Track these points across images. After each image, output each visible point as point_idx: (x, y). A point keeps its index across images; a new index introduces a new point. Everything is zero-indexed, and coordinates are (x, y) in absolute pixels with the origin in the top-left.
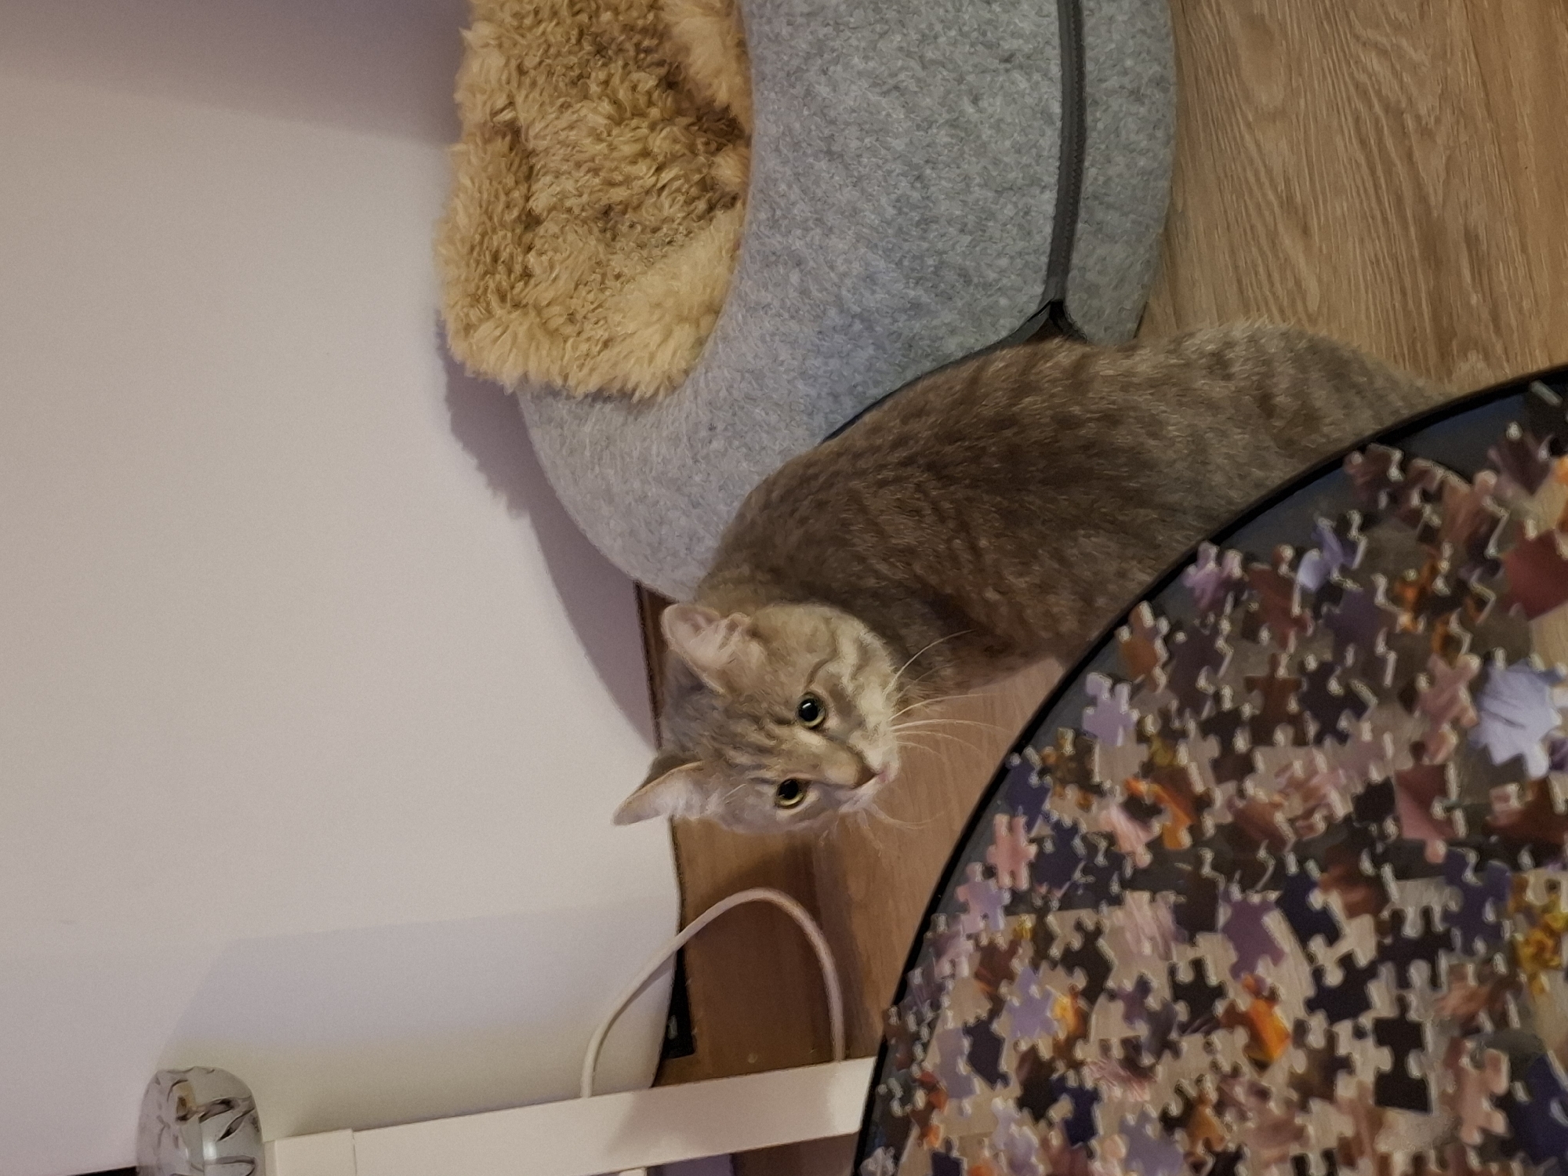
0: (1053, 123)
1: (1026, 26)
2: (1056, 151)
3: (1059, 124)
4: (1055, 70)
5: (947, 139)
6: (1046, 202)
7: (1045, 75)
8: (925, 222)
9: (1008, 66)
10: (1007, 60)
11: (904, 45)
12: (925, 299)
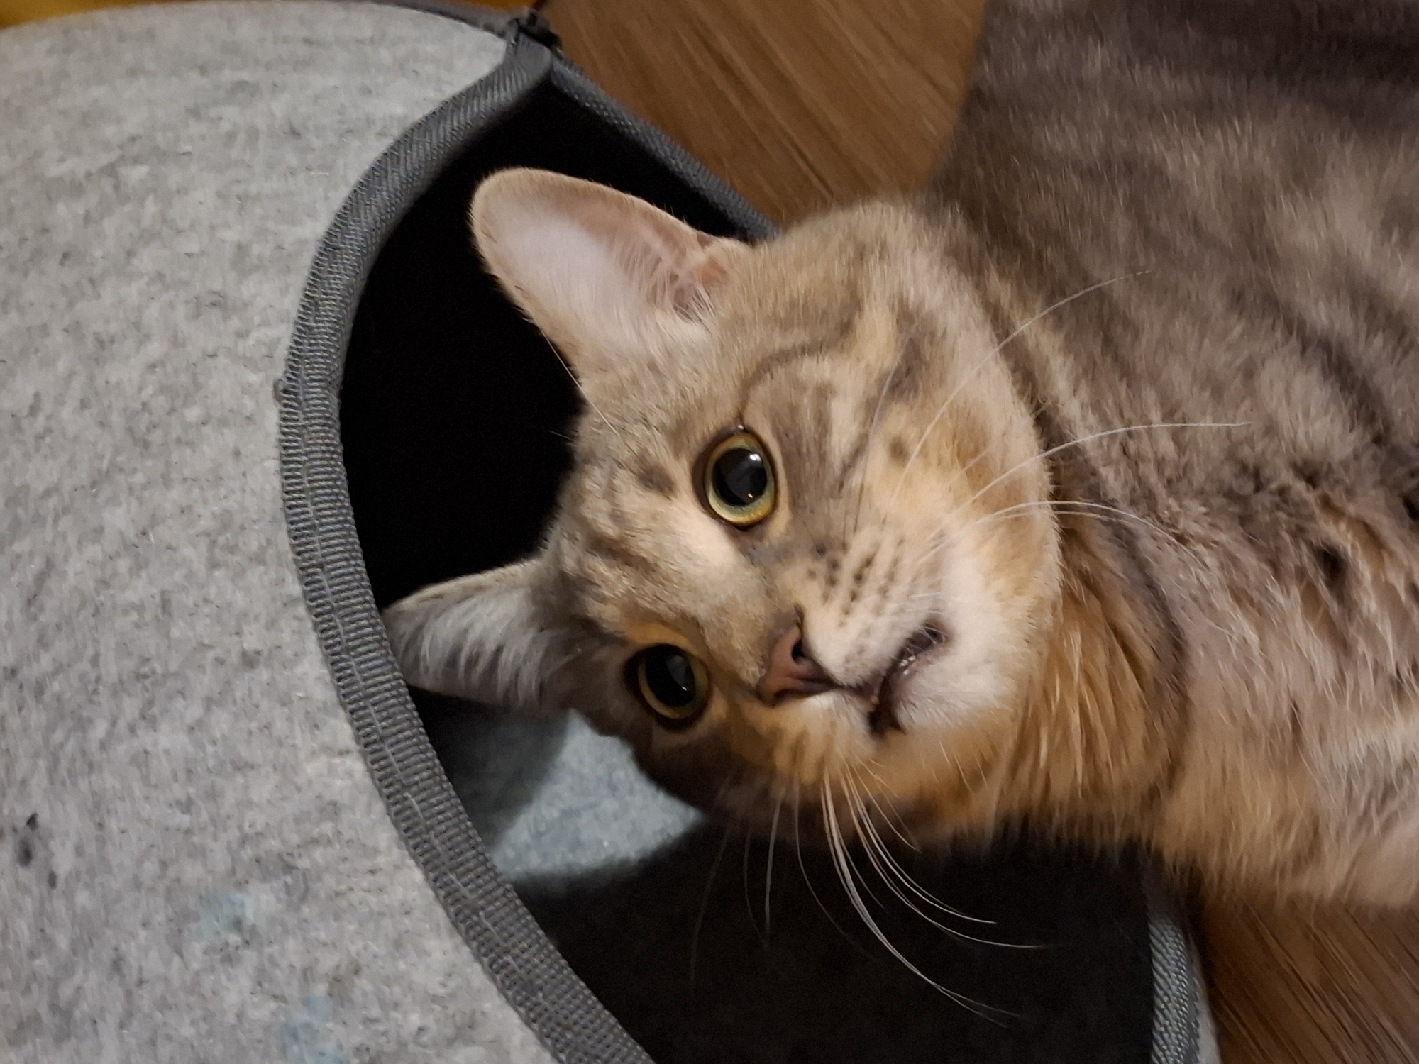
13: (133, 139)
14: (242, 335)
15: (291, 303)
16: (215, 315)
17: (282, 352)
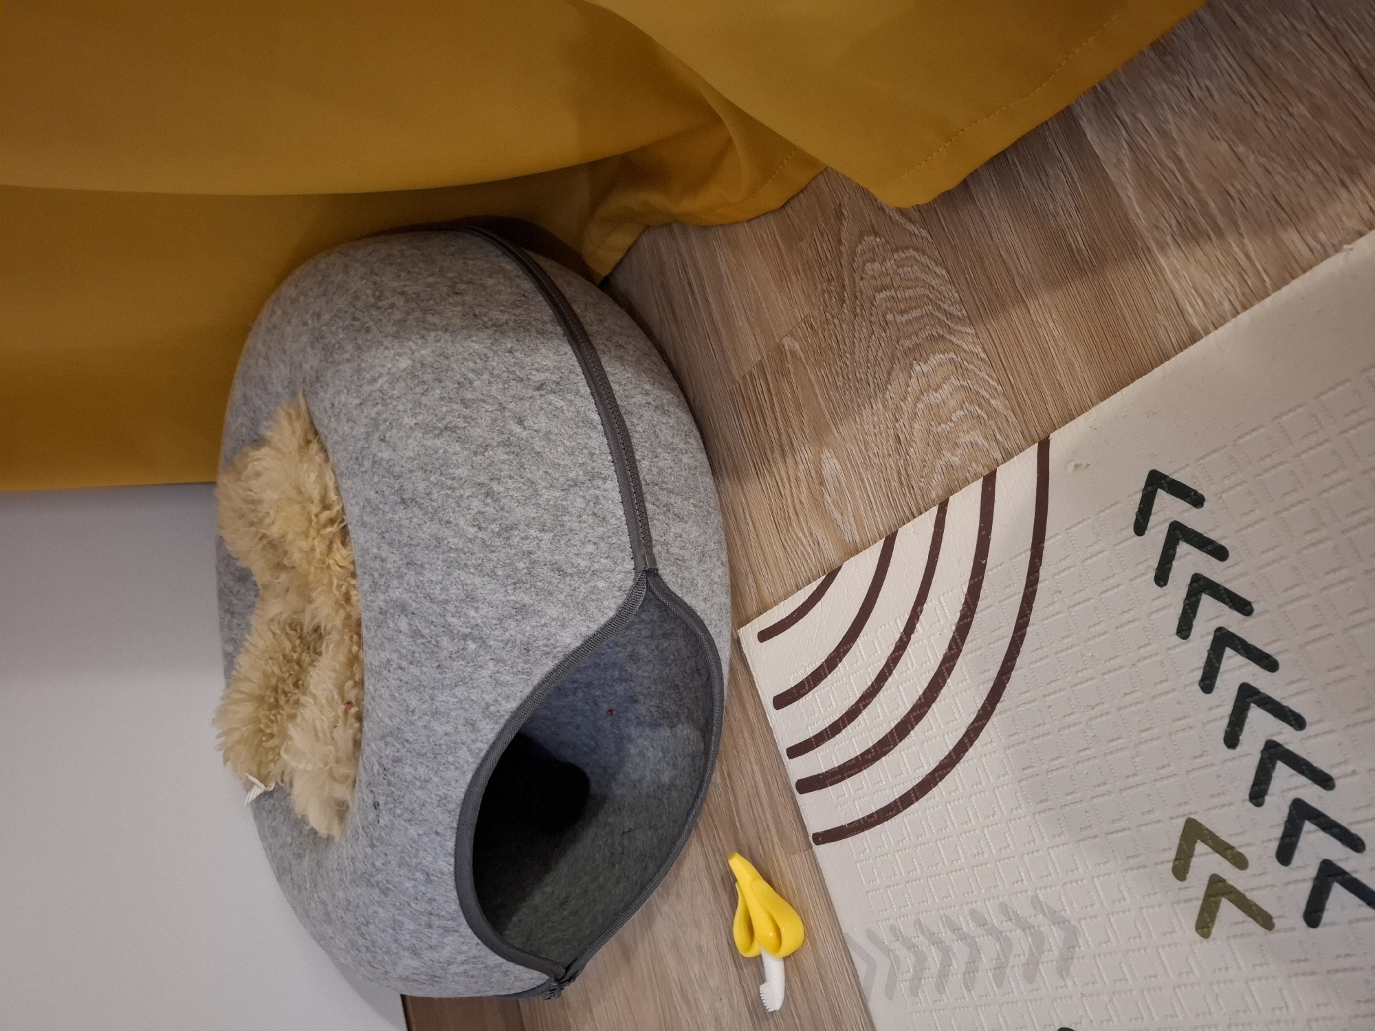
8: (506, 531)
9: (542, 392)
10: (540, 388)
11: (445, 396)
13: (477, 625)
14: (474, 741)
15: (491, 737)
16: (469, 728)
17: (482, 754)
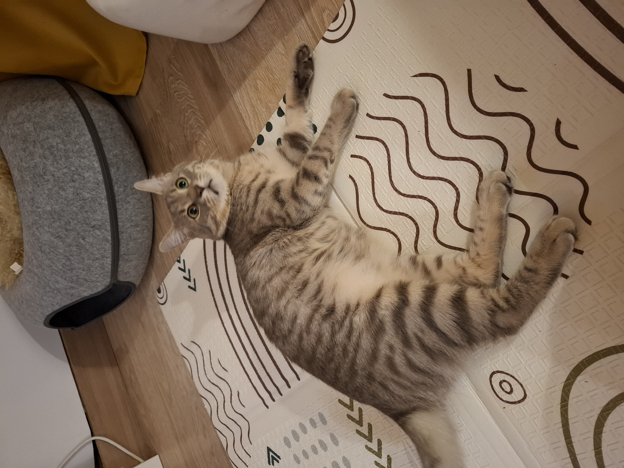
0: (109, 242)
1: (99, 218)
2: (110, 249)
3: (110, 242)
4: (109, 228)
5: (76, 250)
6: (109, 261)
7: (106, 230)
8: (71, 270)
9: (94, 229)
10: (93, 227)
11: (60, 225)
12: (74, 286)
